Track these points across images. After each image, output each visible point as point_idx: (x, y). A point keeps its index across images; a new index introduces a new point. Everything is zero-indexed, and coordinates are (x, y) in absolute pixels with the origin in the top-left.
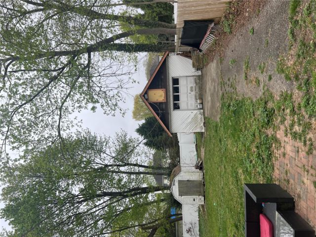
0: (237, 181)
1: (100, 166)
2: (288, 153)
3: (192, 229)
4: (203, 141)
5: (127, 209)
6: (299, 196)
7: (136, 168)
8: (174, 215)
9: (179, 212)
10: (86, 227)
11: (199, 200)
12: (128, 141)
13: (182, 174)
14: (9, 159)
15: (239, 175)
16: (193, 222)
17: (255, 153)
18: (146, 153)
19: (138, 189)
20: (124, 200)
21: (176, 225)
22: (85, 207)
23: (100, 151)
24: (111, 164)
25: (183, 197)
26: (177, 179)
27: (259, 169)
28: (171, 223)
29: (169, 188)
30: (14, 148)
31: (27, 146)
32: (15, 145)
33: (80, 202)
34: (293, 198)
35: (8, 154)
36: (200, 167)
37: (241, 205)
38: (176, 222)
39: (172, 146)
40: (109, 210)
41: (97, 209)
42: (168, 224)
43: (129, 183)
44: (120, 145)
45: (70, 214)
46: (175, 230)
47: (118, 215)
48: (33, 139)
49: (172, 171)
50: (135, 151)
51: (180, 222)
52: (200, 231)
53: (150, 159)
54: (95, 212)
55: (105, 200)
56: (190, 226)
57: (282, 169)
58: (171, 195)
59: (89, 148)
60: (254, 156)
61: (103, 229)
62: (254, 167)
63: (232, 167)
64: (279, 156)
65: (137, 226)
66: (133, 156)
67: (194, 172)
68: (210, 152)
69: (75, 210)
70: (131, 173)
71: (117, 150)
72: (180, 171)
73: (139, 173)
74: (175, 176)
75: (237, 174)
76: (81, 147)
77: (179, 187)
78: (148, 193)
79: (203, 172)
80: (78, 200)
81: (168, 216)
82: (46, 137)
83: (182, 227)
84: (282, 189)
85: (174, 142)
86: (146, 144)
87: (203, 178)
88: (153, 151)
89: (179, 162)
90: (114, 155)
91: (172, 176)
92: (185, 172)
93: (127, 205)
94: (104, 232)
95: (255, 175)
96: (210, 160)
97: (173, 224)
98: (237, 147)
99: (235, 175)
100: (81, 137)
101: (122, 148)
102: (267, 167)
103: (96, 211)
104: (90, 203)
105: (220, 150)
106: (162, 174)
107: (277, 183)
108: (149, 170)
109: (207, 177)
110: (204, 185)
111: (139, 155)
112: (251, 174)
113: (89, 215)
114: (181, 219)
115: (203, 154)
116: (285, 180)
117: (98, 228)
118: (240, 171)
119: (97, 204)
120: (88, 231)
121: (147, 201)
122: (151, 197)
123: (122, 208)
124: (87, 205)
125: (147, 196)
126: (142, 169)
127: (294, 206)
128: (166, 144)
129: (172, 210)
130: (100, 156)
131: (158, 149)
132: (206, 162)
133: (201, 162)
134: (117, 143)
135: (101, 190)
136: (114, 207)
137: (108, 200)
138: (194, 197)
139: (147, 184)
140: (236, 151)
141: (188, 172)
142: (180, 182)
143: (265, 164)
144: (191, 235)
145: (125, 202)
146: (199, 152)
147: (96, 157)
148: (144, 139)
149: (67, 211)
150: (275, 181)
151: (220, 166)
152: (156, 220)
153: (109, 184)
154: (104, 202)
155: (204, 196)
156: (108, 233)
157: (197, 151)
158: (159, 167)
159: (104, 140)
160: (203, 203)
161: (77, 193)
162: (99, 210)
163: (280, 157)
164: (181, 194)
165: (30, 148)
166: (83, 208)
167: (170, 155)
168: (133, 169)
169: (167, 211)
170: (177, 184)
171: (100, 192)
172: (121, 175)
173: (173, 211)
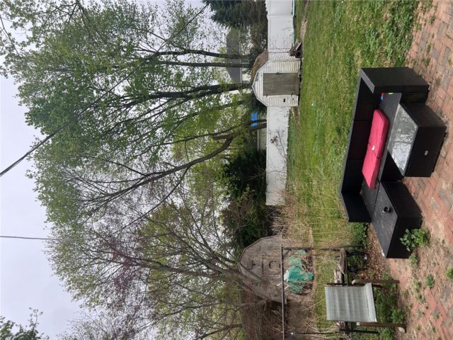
0: (350, 68)
1: (148, 53)
2: (440, 16)
3: (278, 139)
4: (306, 9)
5: (192, 114)
6: (438, 82)
7: (202, 56)
8: (255, 122)
9: (263, 118)
10: (141, 137)
11: (292, 101)
12: (186, 13)
13: (269, 64)
14: (14, 42)
15: (355, 59)
16: (281, 130)
17: (388, 21)
18: (215, 33)
19: (206, 87)
20: (187, 102)
21: (258, 134)
22: (136, 112)
23: (145, 31)
24: (164, 51)
25: (268, 97)
26: (262, 71)
27: (387, 48)
28: (251, 131)
29: (249, 85)
30: (15, 25)
31: (34, 22)
32: (16, 19)
33: (128, 106)
34: (428, 86)
35: (9, 34)
36: (297, 53)
37: (351, 102)
38: (258, 131)
39: (257, 22)
40: (169, 116)
41: (152, 114)
42: (247, 132)
43: (193, 79)
44: (174, 21)
45: (118, 121)
46: (257, 140)
47: (181, 121)
48: (39, 10)
49: (254, 61)
50: (198, 30)
51: (263, 130)
52: (288, 140)
53: (221, 42)
54: (150, 118)
55: (162, 103)
56: (277, 134)
57: (425, 43)
58: (253, 95)
59: (128, 26)
60: (385, 26)
61: (163, 139)
62: (380, 44)
63: (346, 48)
64: (424, 22)
65: (206, 135)
66: (195, 38)
67: (287, 60)
68: (315, 26)
69: (123, 116)
70: (194, 65)
71: (170, 28)
72: (267, 59)
73: (206, 65)
74: (259, 67)
75: (352, 57)
76: (115, 23)
77: (264, 84)
78: (220, 93)
79: (301, 60)
80: (124, 102)
81: (247, 122)
82: (59, 6)
83: (265, 136)
84: (416, 74)
85: (260, 13)
86: (215, 18)
87: (301, 69)
88: (226, 30)
89: (266, 45)
90: (167, 37)
91: (254, 68)
92: (274, 61)
93: (192, 109)
94: (165, 142)
95: (380, 56)
96: (314, 40)
97: (253, 133)
98: (361, 13)
99: (348, 60)
100: (112, 6)
101: (178, 25)
102: (401, 42)
103: (152, 117)
104: (142, 107)
105: (331, 22)
106: (241, 66)
107: (410, 66)
108: (220, 60)
109: (306, 68)
110: (301, 79)
111: (205, 36)
112: (373, 56)
113: (142, 121)
114: (265, 126)
115: (303, 31)
116: (423, 60)
117: (157, 137)
118: (358, 53)
119: (151, 108)
120: (145, 141)
121: (218, 104)
122: (224, 99)
123: (186, 114)
124: (138, 109)
125: (218, 97)
126: (210, 59)
127: (427, 97)
128: (246, 19)
129: (252, 115)
130: (146, 38)
131: (234, 26)
132: (308, 45)
133: (299, 44)
134: (169, 18)
135: (154, 90)
136: (174, 111)
137: (165, 103)
138: (285, 96)
139: (219, 81)
140: (358, 20)
141: (279, 60)
142: (265, 75)
143: (398, 38)
144: (277, 145)
145: (189, 106)
146: (298, 29)
147: (140, 40)
148: (212, 10)
149: (112, 117)
150: (408, 63)
151: (327, 48)
152: (231, 128)
153: (164, 81)
154: (161, 106)
155: (299, 95)
156: (170, 143)
157: (295, 27)
158: (235, 55)
159: (148, 11)
160: (296, 105)
161: (122, 94)
162: (154, 115)
163: (425, 25)
164: (266, 93)
165: (39, 24)
166: (133, 113)
167: (253, 36)
168: (197, 59)
169: (246, 116)
170: (261, 78)
171: (153, 92)
172: (181, 67)
173: (254, 117)
